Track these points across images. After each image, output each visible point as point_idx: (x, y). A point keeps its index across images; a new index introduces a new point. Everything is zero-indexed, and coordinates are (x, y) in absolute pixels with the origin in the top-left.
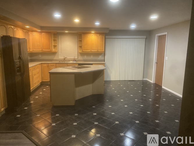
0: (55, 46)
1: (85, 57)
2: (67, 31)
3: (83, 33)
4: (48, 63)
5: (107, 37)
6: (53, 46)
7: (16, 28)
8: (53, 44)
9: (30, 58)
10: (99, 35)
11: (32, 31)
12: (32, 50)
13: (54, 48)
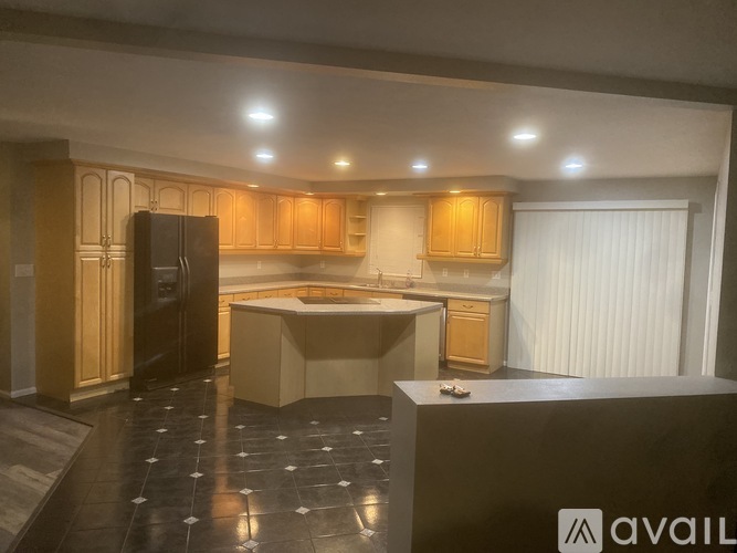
0: (360, 238)
1: (445, 274)
2: (383, 191)
3: (432, 197)
4: (325, 287)
5: (517, 206)
6: (350, 236)
7: (223, 191)
8: (350, 232)
9: (298, 270)
10: (482, 200)
11: (296, 196)
12: (289, 247)
13: (351, 244)
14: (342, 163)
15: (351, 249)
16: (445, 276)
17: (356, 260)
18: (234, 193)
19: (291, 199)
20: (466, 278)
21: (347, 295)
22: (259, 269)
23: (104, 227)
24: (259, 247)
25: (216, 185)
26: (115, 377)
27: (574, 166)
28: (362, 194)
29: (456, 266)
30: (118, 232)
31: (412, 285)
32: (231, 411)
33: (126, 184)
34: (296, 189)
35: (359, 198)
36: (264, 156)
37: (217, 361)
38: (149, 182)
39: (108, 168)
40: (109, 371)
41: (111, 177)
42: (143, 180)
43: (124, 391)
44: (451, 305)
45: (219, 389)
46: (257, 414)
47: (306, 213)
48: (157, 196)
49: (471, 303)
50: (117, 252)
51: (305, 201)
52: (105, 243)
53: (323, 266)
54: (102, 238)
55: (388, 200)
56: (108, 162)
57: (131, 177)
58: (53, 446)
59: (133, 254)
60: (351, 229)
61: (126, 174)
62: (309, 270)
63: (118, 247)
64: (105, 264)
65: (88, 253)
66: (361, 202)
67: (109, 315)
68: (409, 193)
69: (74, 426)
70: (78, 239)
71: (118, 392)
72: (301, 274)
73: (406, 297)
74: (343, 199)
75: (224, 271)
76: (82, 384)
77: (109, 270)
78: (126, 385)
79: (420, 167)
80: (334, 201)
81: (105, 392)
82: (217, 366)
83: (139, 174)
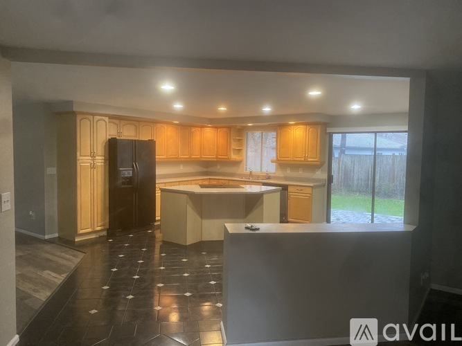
2: (251, 123)
4: (218, 179)
5: (329, 130)
6: (234, 149)
7: (159, 125)
8: (233, 147)
9: (205, 170)
10: (308, 127)
11: (202, 127)
12: (199, 157)
13: (234, 154)
14: (222, 109)
15: (234, 157)
16: (289, 172)
17: (237, 163)
18: (165, 127)
19: (199, 129)
20: (301, 173)
21: (231, 183)
22: (181, 169)
23: (92, 146)
24: (180, 156)
25: (155, 122)
26: (99, 228)
27: (356, 107)
28: (239, 125)
29: (295, 166)
30: (100, 150)
31: (269, 178)
32: (161, 247)
33: (104, 123)
34: (201, 123)
35: (238, 127)
36: (178, 106)
37: (155, 221)
38: (117, 121)
39: (94, 115)
40: (96, 226)
41: (95, 120)
42: (114, 121)
43: (103, 236)
44: (290, 189)
45: (157, 236)
46: (174, 249)
47: (208, 137)
48: (122, 129)
49: (302, 188)
50: (100, 161)
51: (208, 130)
52: (93, 156)
53: (219, 167)
54: (91, 153)
55: (254, 128)
56: (94, 112)
57: (107, 119)
58: (65, 262)
59: (108, 162)
60: (234, 146)
61: (103, 118)
62: (211, 169)
63: (100, 158)
64: (93, 167)
65: (84, 161)
66: (239, 130)
67: (95, 195)
68: (267, 124)
69: (76, 253)
70: (78, 154)
71: (100, 237)
72: (207, 172)
73: (264, 184)
74: (229, 128)
75: (159, 171)
76: (81, 232)
77: (95, 170)
78: (105, 233)
79: (267, 109)
80: (224, 129)
81: (94, 237)
82: (156, 224)
83: (111, 117)
